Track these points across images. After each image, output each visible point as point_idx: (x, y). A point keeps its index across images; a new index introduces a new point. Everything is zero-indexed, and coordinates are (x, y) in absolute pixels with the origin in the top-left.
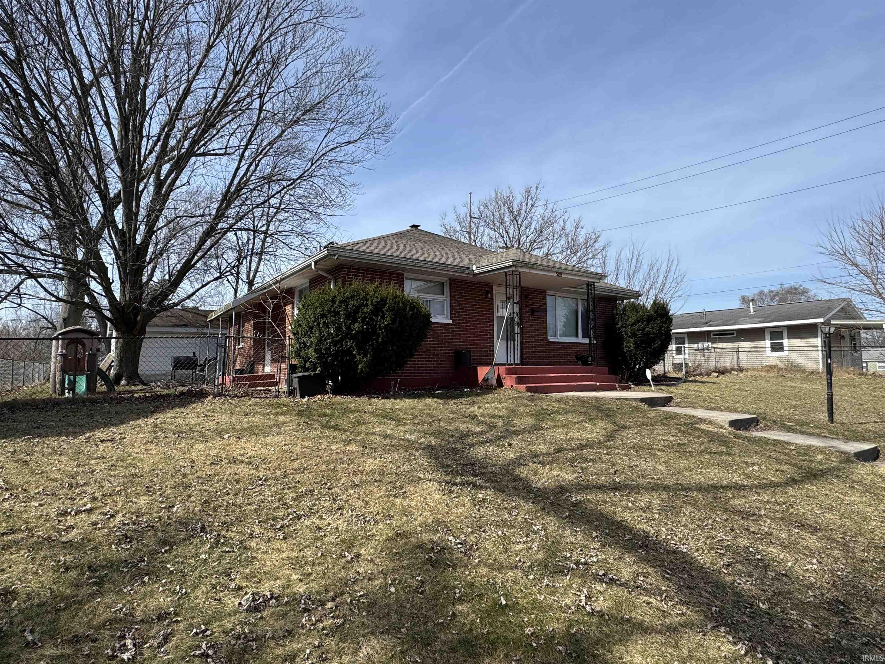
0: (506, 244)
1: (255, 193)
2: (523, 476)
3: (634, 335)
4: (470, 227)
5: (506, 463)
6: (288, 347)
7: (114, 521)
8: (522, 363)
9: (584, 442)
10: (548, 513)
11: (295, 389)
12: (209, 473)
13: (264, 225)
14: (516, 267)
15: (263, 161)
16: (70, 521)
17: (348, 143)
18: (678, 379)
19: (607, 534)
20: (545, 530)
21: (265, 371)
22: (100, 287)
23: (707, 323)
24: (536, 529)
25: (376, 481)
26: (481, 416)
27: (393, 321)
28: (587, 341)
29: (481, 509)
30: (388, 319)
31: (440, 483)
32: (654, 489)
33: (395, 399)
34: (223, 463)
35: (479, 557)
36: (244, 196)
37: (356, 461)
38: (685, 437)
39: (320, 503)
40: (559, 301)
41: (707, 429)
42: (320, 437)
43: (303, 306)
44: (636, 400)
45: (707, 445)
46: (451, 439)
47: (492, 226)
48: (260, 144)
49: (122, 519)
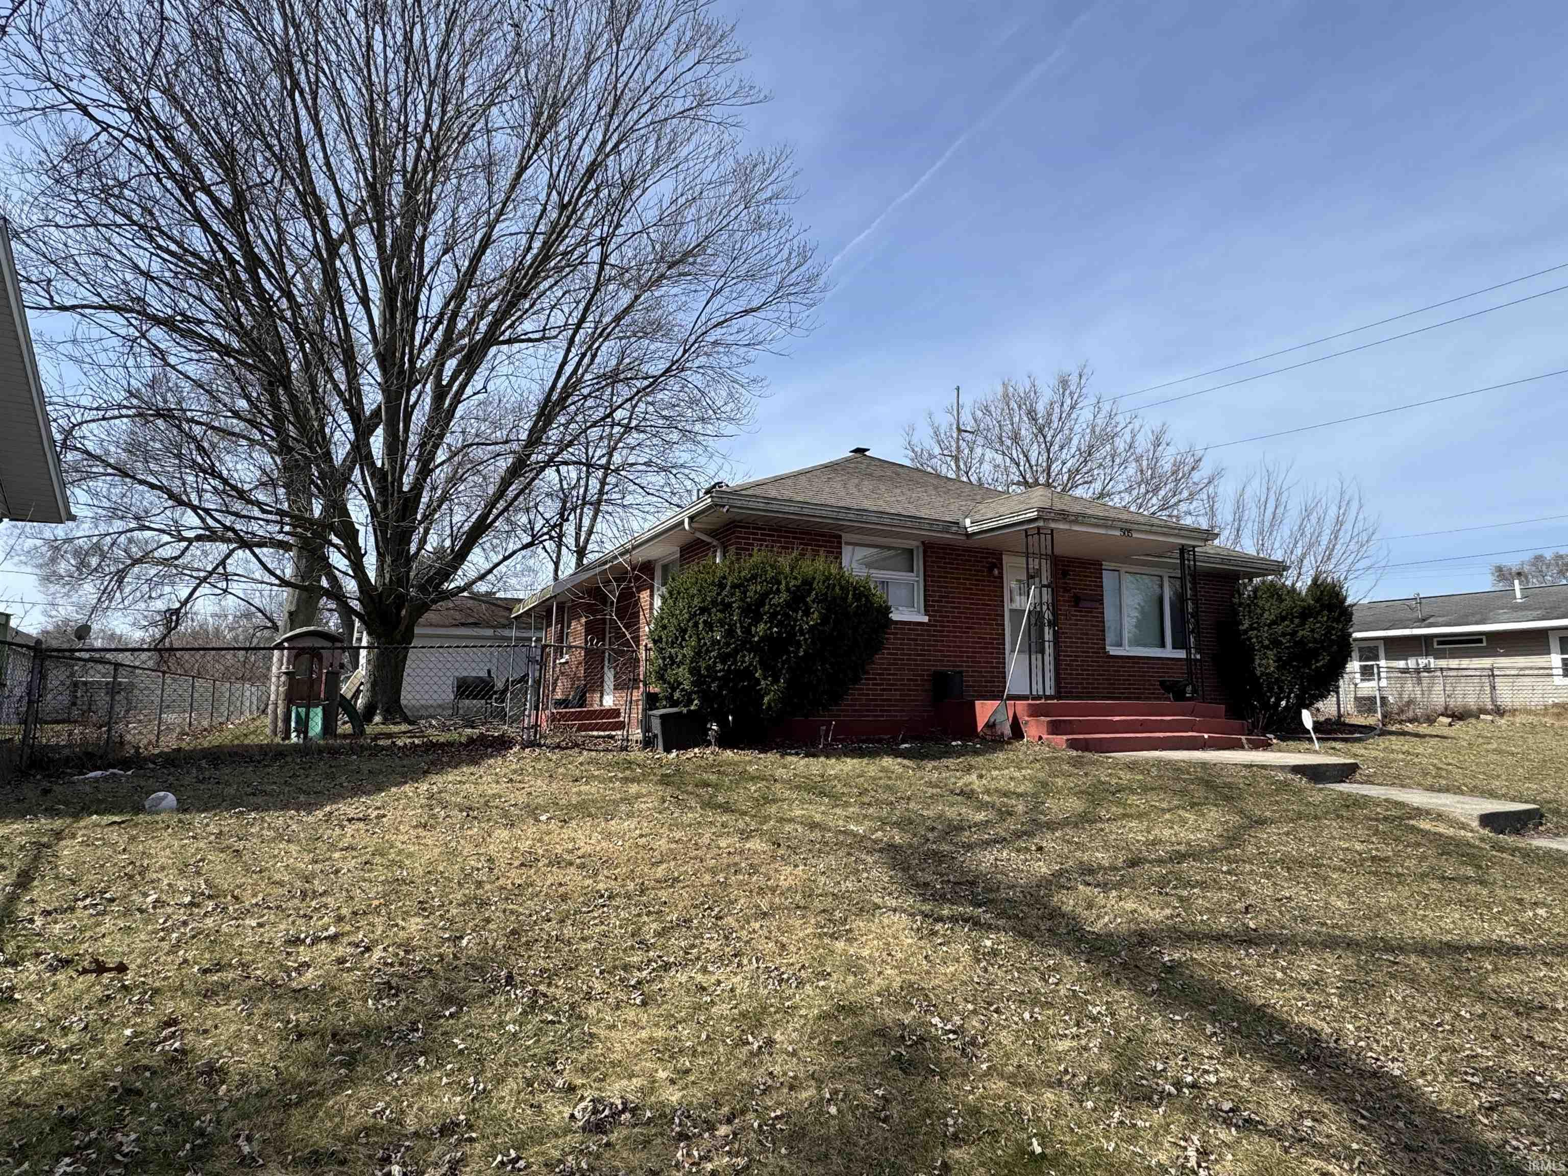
0: (1024, 478)
1: (590, 402)
2: (1067, 909)
3: (1276, 643)
4: (958, 447)
5: (1034, 884)
6: (642, 663)
7: (370, 957)
8: (1058, 696)
9: (1182, 848)
10: (1118, 981)
11: (656, 736)
12: (518, 882)
13: (603, 456)
14: (1045, 520)
15: (603, 348)
16: (304, 953)
17: (747, 312)
18: (1367, 730)
19: (1234, 1030)
20: (1113, 1015)
21: (604, 703)
22: (347, 563)
23: (1424, 620)
24: (1095, 1012)
25: (798, 907)
26: (983, 793)
27: (825, 619)
28: (1181, 654)
29: (990, 968)
30: (815, 616)
31: (912, 915)
32: (1327, 947)
33: (827, 757)
34: (540, 864)
35: (989, 1059)
36: (573, 407)
37: (763, 870)
38: (1387, 845)
39: (702, 943)
40: (1127, 579)
41: (1433, 829)
42: (699, 823)
43: (670, 593)
44: (1282, 768)
45: (1435, 861)
46: (930, 835)
47: (997, 446)
48: (600, 321)
49: (383, 954)
